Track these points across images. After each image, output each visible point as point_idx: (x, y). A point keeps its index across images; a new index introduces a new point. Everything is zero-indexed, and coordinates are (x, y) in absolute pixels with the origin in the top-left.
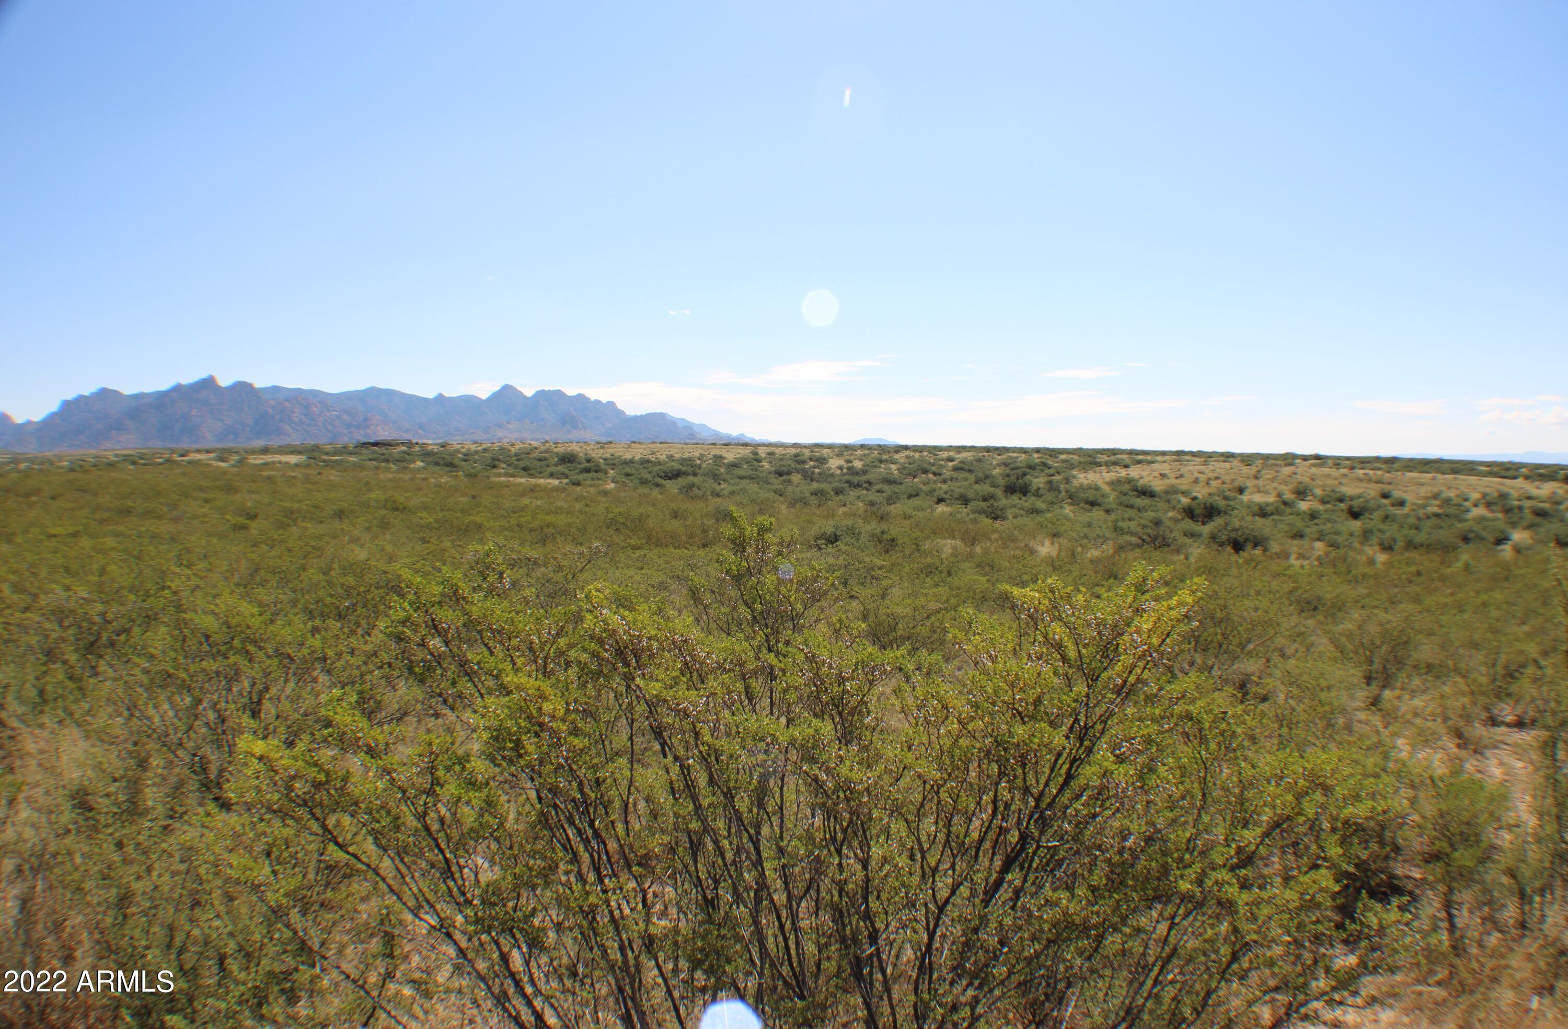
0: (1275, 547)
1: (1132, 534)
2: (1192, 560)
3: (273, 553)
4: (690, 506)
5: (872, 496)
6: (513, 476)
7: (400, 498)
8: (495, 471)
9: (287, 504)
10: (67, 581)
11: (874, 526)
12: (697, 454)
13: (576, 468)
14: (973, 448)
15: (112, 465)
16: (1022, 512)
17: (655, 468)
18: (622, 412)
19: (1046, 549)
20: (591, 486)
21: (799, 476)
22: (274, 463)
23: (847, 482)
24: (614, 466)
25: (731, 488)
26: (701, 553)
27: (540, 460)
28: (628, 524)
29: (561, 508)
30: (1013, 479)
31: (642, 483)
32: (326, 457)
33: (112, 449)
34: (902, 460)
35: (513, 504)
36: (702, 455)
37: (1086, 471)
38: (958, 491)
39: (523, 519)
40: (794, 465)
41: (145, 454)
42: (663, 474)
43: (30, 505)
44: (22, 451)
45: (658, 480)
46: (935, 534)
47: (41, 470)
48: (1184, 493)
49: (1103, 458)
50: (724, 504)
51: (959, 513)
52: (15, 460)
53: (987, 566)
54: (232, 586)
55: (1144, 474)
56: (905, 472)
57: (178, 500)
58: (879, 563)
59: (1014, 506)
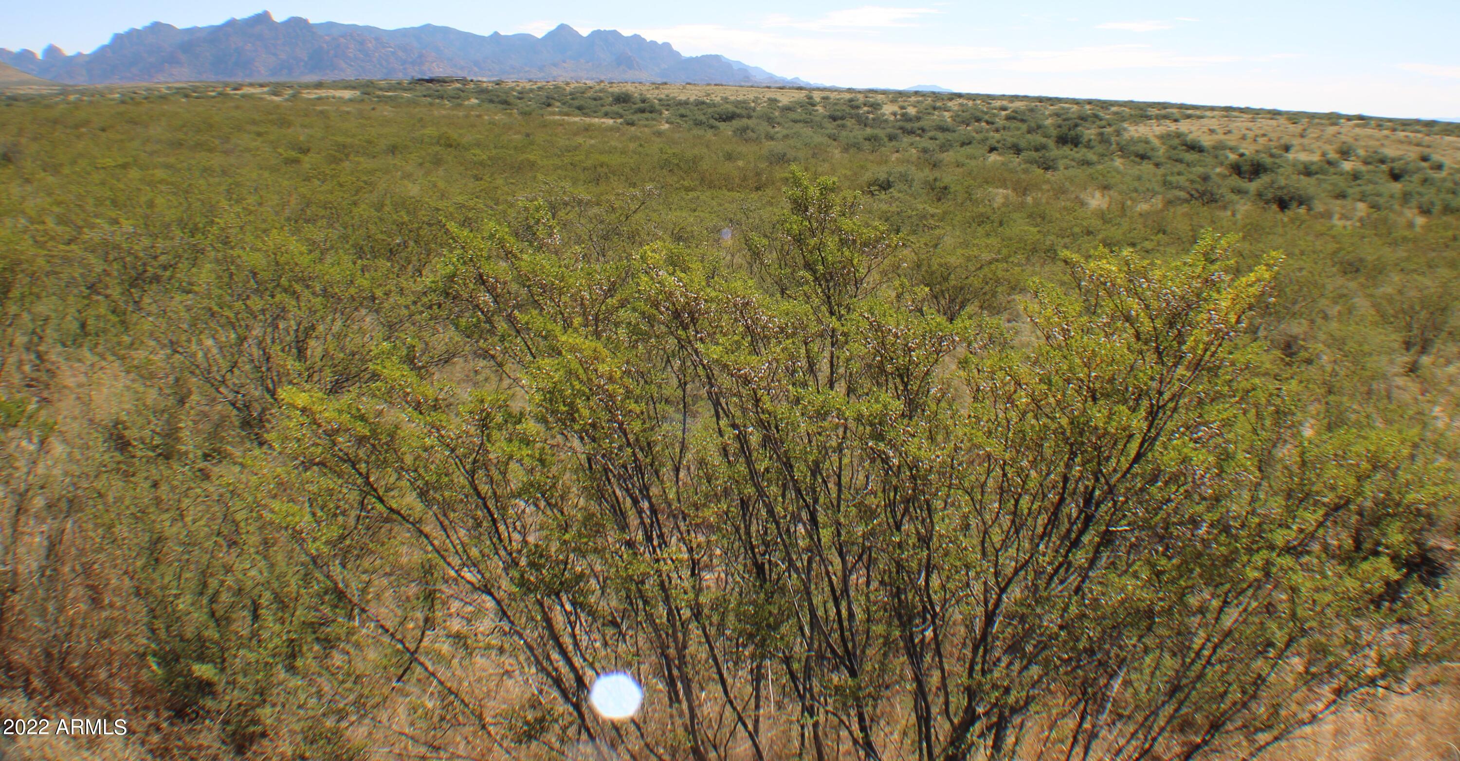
0: (1319, 207)
1: (1181, 188)
2: (1239, 216)
3: (325, 188)
4: (743, 149)
5: (925, 143)
6: (568, 114)
7: (454, 134)
8: (549, 109)
9: (340, 139)
10: (113, 214)
11: (927, 174)
12: (751, 97)
13: (630, 108)
14: (1025, 98)
15: (163, 98)
16: (1073, 164)
17: (710, 110)
18: (678, 54)
19: (1096, 201)
20: (646, 126)
21: (853, 121)
22: (327, 98)
23: (901, 128)
24: (668, 107)
25: (785, 132)
26: (754, 196)
27: (595, 99)
28: (682, 165)
29: (616, 148)
30: (1065, 130)
31: (696, 124)
32: (380, 93)
33: (164, 82)
34: (956, 108)
35: (567, 142)
36: (757, 98)
37: (1136, 124)
38: (1010, 140)
39: (577, 158)
40: (848, 110)
41: (198, 87)
42: (717, 116)
43: (79, 137)
44: (71, 83)
45: (713, 122)
46: (987, 183)
47: (91, 102)
48: (1231, 149)
49: (1154, 112)
50: (778, 147)
51: (1011, 162)
52: (64, 92)
53: (1038, 217)
54: (282, 221)
55: (1193, 128)
56: (958, 119)
57: (230, 133)
58: (932, 210)
59: (1065, 157)
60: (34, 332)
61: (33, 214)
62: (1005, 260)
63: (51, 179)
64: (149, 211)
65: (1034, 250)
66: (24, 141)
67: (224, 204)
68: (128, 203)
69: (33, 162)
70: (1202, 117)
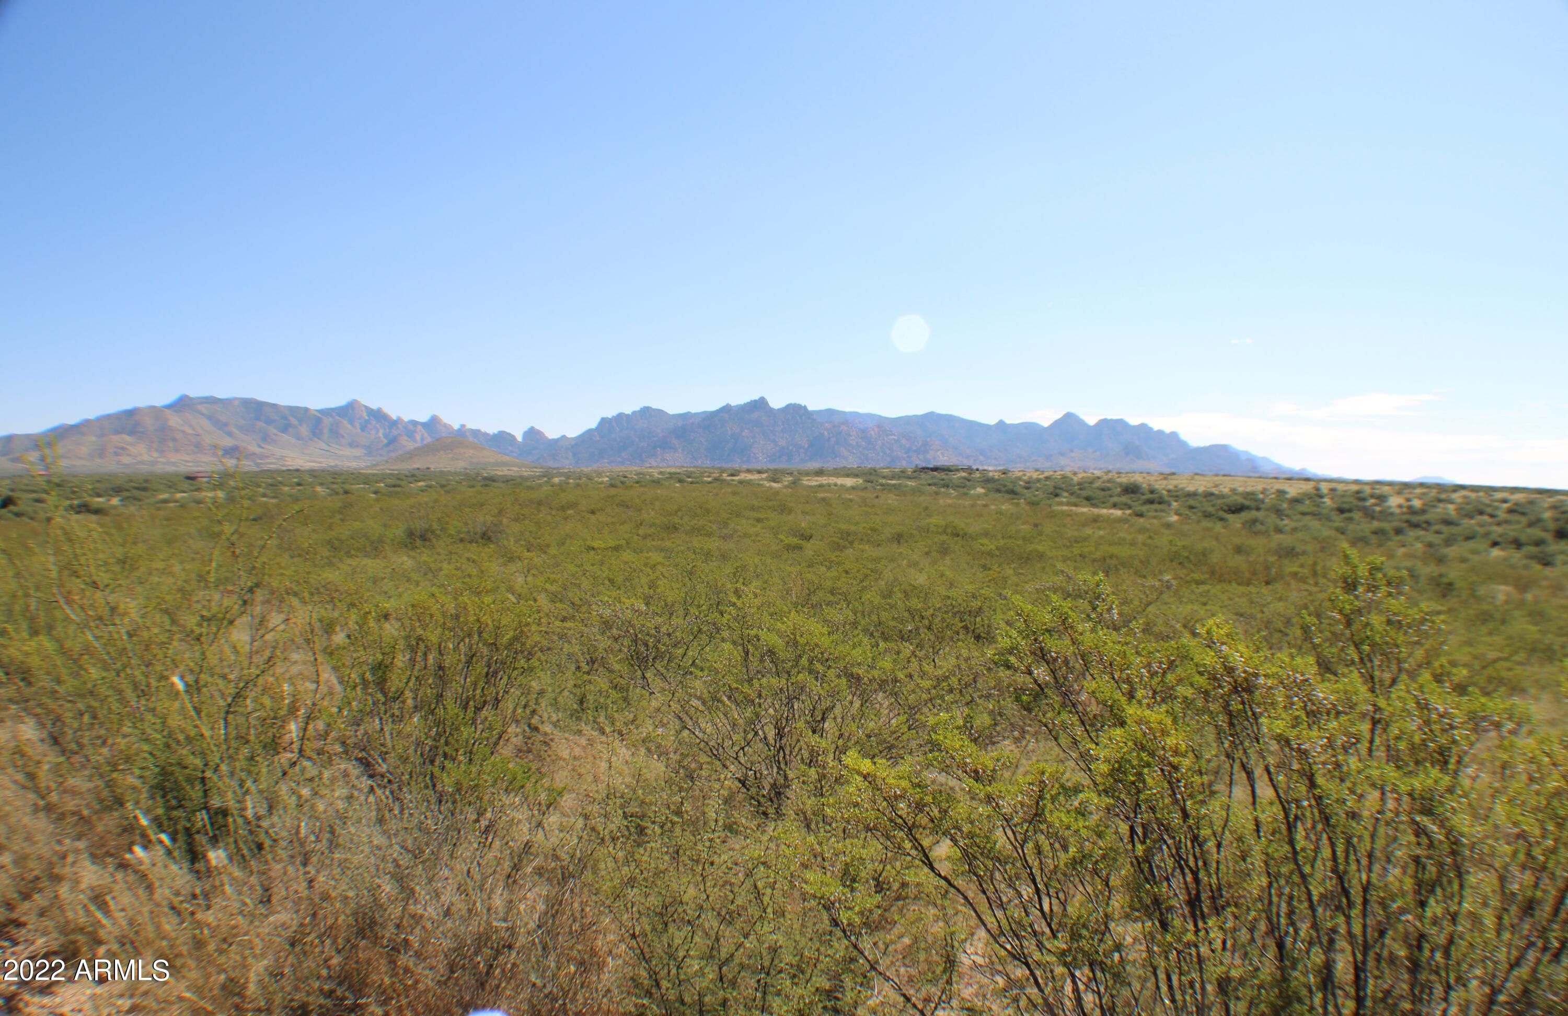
3: (831, 574)
4: (1252, 542)
5: (1430, 537)
6: (1076, 505)
7: (960, 523)
8: (1057, 499)
9: (843, 527)
11: (1430, 569)
12: (1259, 488)
13: (1139, 499)
15: (657, 482)
17: (1219, 502)
18: (1185, 444)
20: (1154, 517)
21: (1360, 514)
22: (829, 485)
23: (1407, 521)
24: (1177, 498)
25: (1293, 525)
26: (1265, 590)
27: (1103, 490)
28: (1192, 557)
29: (1124, 540)
30: (1562, 523)
31: (1205, 517)
32: (884, 481)
33: (655, 466)
34: (1459, 500)
35: (1076, 533)
36: (1265, 490)
38: (1513, 534)
40: (1355, 502)
41: (692, 472)
42: (1226, 508)
43: (566, 519)
44: (556, 465)
45: (1221, 514)
46: (1490, 578)
47: (578, 485)
50: (1286, 540)
51: (1512, 558)
52: (548, 474)
53: (1537, 615)
54: (789, 604)
56: (1462, 513)
57: (728, 519)
59: (1562, 552)
61: (523, 591)
62: (1506, 659)
63: (539, 560)
64: (651, 592)
65: (1533, 650)
66: (505, 521)
69: (516, 541)
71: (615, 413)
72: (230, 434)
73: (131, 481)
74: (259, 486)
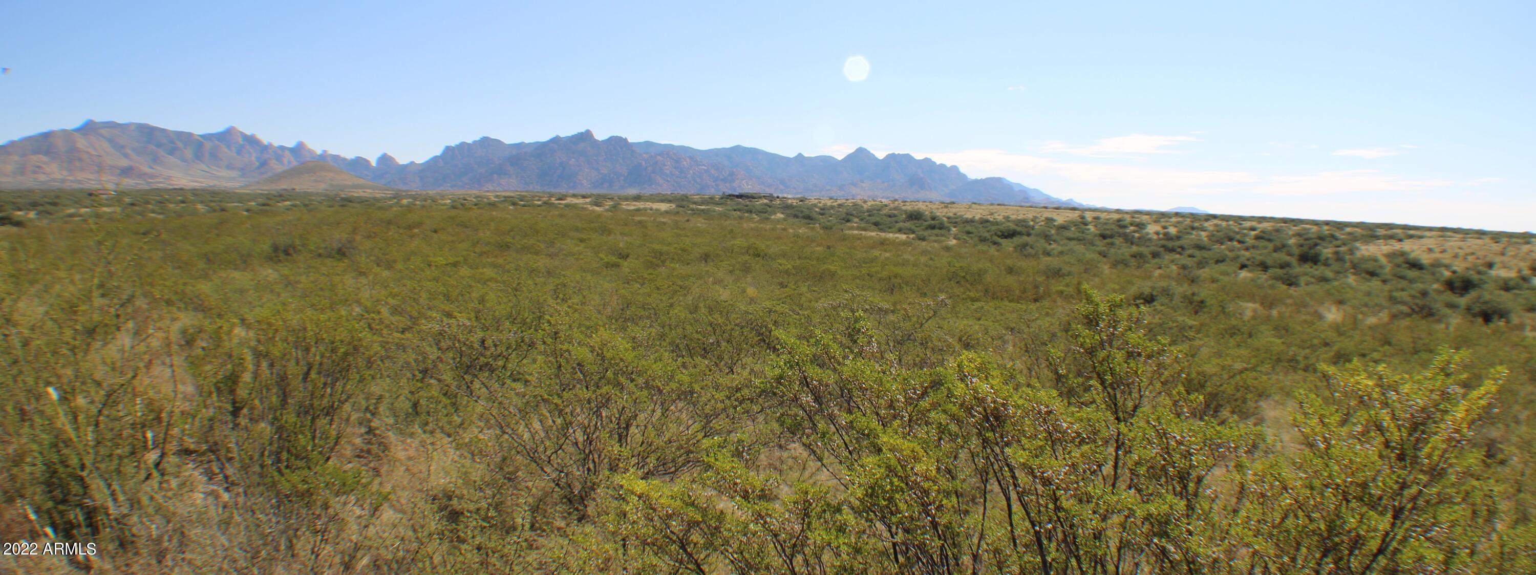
0: (1515, 320)
1: (1404, 303)
2: (1451, 329)
3: (644, 290)
4: (1023, 263)
5: (1185, 260)
6: (865, 229)
7: (761, 245)
8: (848, 224)
9: (657, 247)
11: (1185, 289)
12: (1030, 216)
13: (921, 224)
14: (1272, 219)
15: (493, 205)
16: (1313, 280)
17: (993, 228)
18: (964, 176)
19: (1333, 315)
20: (935, 241)
21: (1121, 239)
22: (645, 209)
23: (1163, 246)
24: (955, 224)
25: (1060, 249)
26: (1033, 306)
27: (890, 216)
28: (968, 277)
29: (908, 261)
30: (1305, 248)
31: (981, 240)
32: (694, 206)
33: (493, 190)
34: (1211, 228)
35: (864, 255)
36: (1036, 217)
37: (1367, 243)
38: (1259, 258)
39: (873, 270)
40: (1116, 229)
41: (525, 196)
42: (999, 233)
43: (412, 237)
44: (405, 188)
45: (996, 238)
46: (1239, 297)
47: (423, 206)
48: (1447, 267)
49: (1381, 232)
50: (1054, 262)
51: (1259, 278)
52: (398, 196)
53: (1282, 329)
54: (604, 318)
55: (1415, 247)
56: (1214, 239)
57: (555, 239)
58: (1191, 322)
59: (1306, 274)
60: (367, 409)
61: (369, 304)
62: (1253, 369)
63: (385, 274)
64: (481, 307)
65: (1279, 360)
66: (358, 238)
67: (551, 301)
68: (460, 298)
69: (367, 257)
70: (1421, 237)
71: (458, 142)
72: (126, 156)
73: (45, 197)
74: (148, 203)
